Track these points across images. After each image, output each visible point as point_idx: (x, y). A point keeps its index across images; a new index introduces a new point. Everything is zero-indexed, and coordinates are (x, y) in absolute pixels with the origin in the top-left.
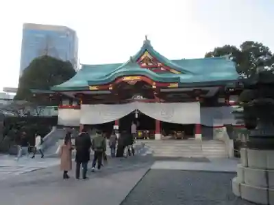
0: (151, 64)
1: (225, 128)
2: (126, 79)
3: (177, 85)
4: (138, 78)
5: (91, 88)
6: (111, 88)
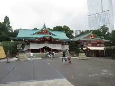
0: (45, 32)
1: (67, 50)
2: (46, 38)
3: (58, 40)
4: (49, 38)
5: (36, 39)
6: (42, 40)
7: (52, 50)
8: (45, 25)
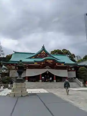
3: (63, 64)
4: (52, 61)
5: (35, 63)
6: (42, 64)
7: (55, 77)
8: (43, 47)
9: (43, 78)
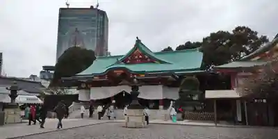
2: (115, 72)
4: (122, 71)
5: (95, 78)
9: (114, 101)
